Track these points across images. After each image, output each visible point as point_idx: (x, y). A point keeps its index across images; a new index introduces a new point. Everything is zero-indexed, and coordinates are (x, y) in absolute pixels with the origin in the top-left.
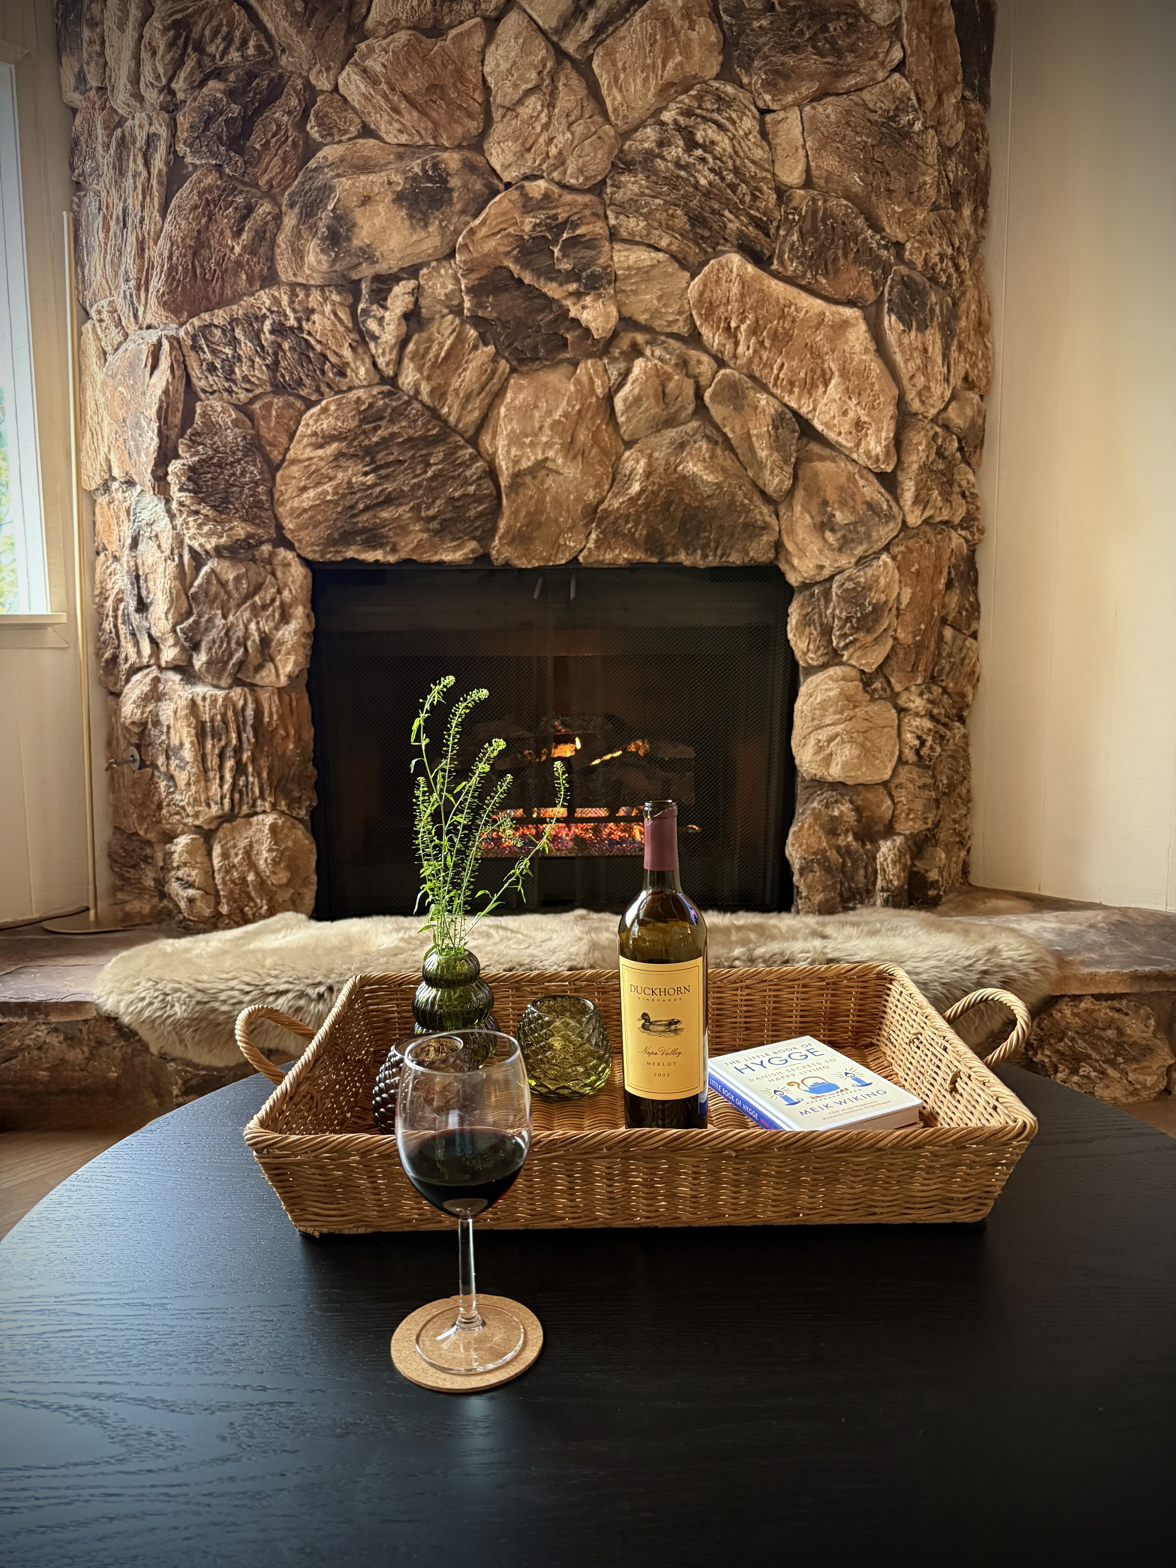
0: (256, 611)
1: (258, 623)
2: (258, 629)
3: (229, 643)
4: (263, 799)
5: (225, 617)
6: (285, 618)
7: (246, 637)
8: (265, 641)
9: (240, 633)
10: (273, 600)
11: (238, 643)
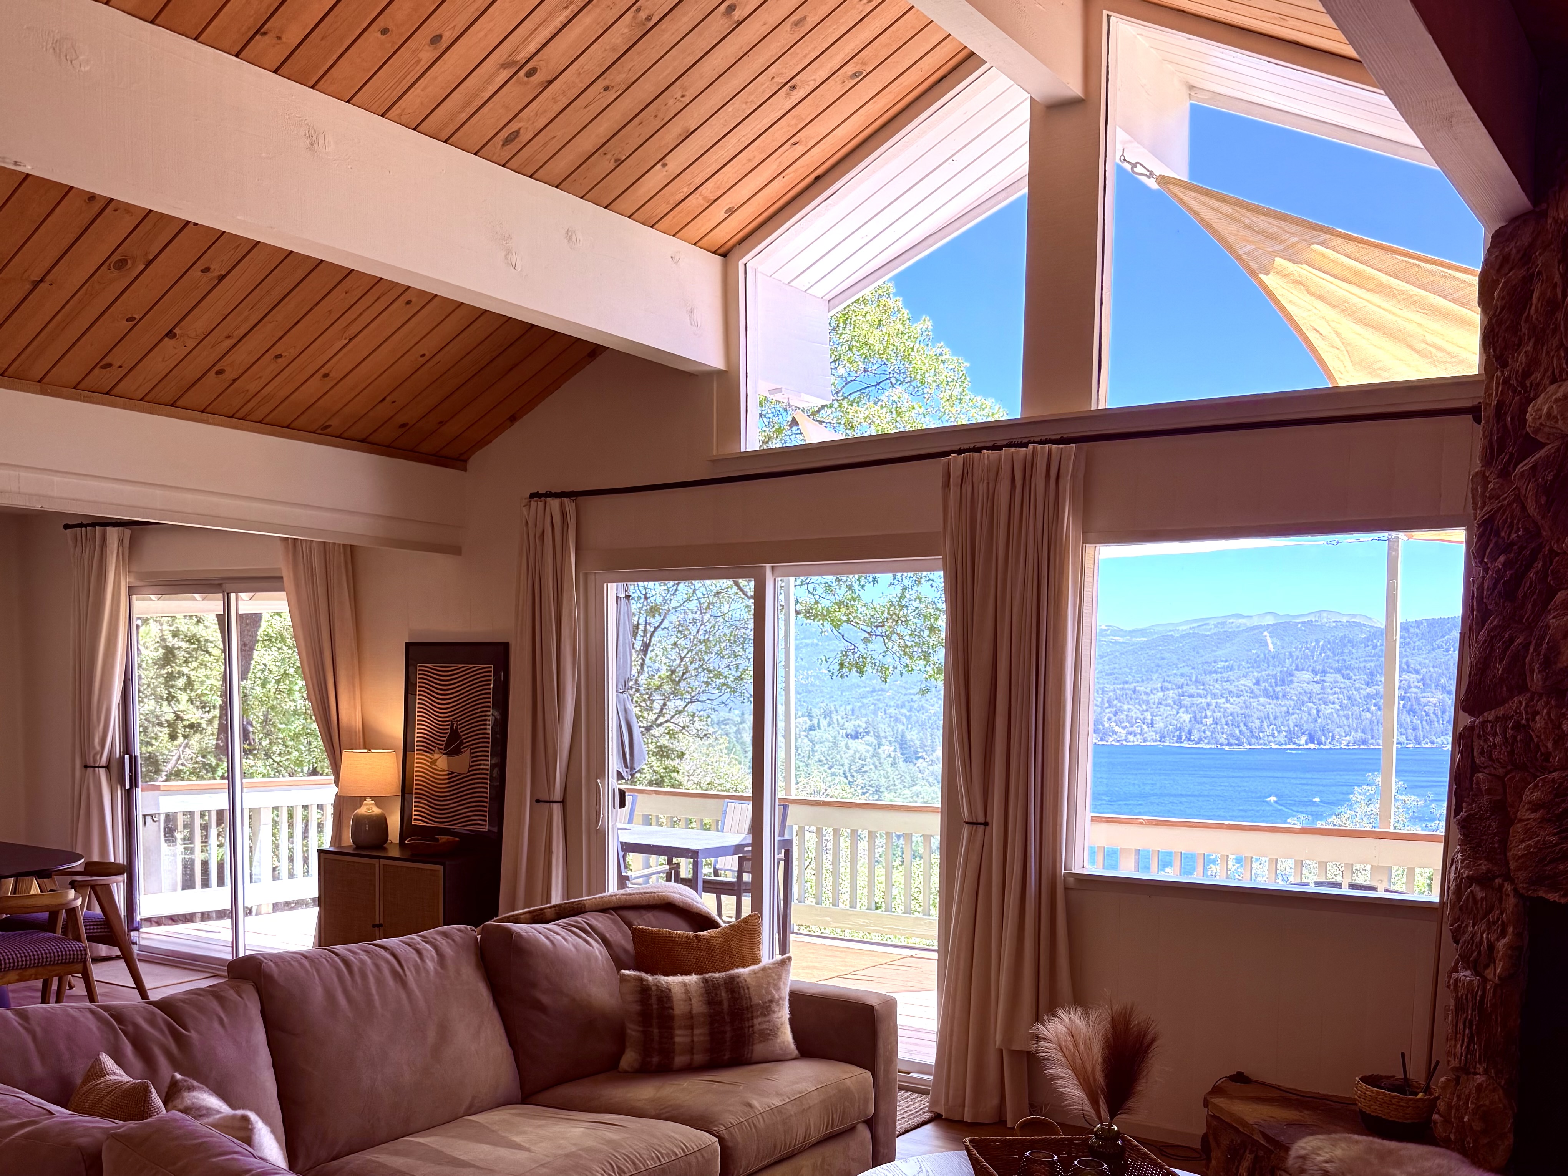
0: (1490, 924)
1: (1488, 934)
2: (1487, 938)
3: (1472, 945)
4: (1480, 1064)
5: (1473, 926)
6: (1503, 934)
7: (1481, 942)
8: (1491, 947)
9: (1478, 939)
10: (1498, 919)
11: (1476, 946)
